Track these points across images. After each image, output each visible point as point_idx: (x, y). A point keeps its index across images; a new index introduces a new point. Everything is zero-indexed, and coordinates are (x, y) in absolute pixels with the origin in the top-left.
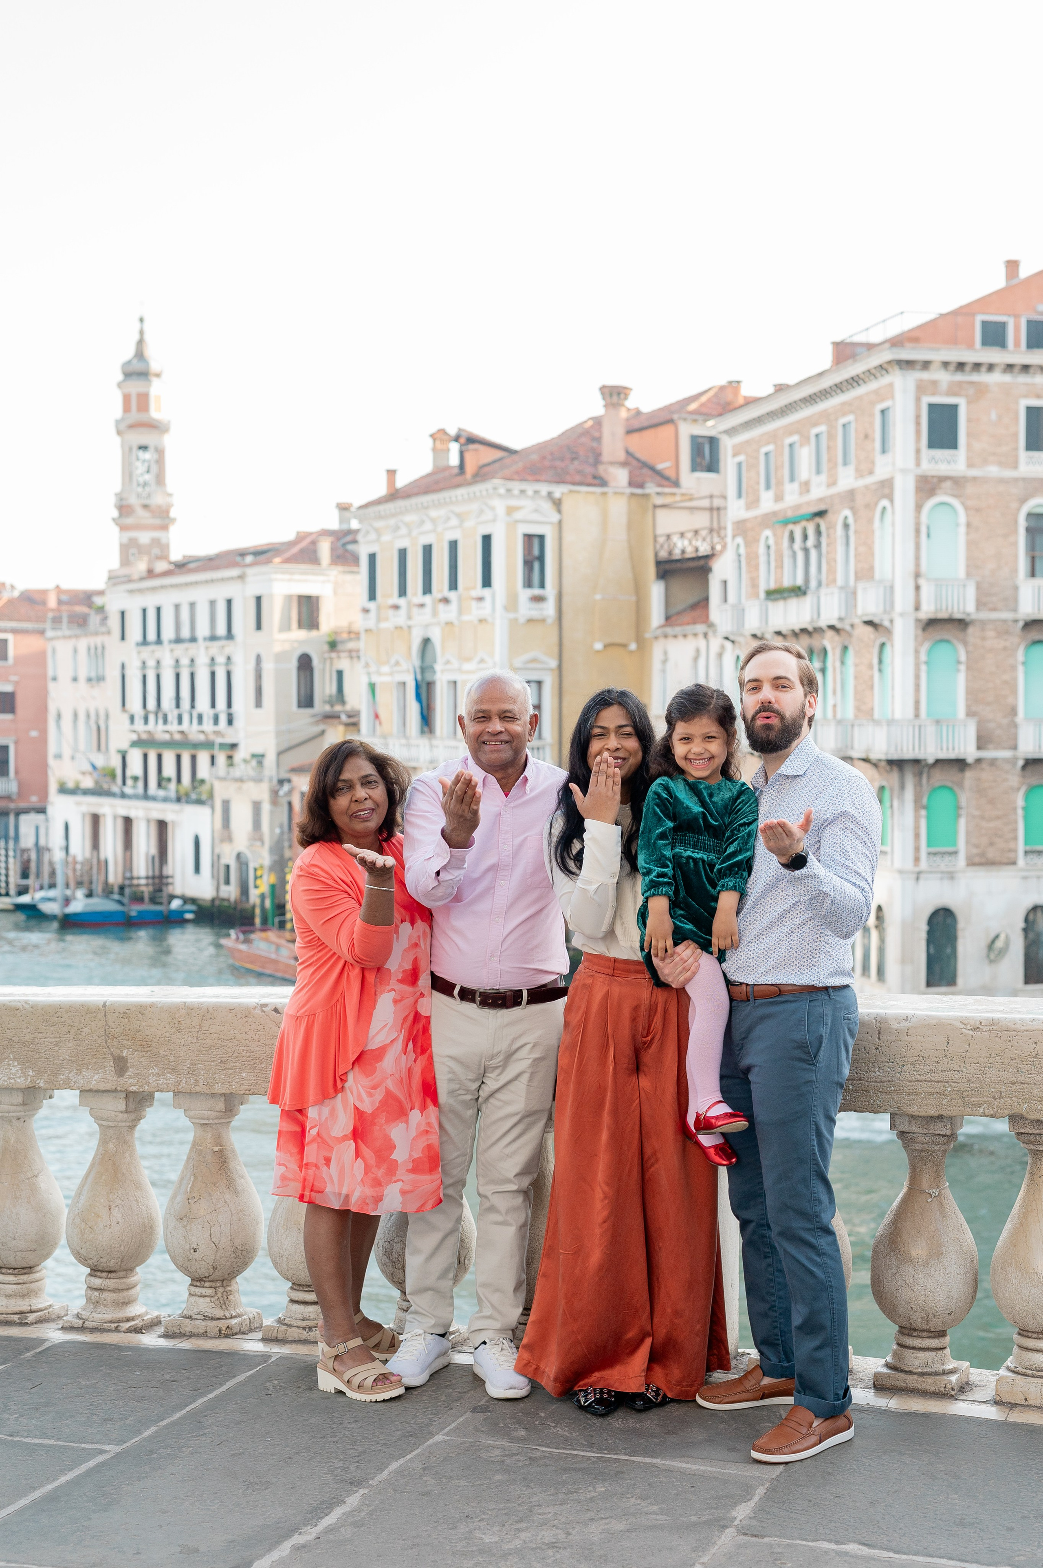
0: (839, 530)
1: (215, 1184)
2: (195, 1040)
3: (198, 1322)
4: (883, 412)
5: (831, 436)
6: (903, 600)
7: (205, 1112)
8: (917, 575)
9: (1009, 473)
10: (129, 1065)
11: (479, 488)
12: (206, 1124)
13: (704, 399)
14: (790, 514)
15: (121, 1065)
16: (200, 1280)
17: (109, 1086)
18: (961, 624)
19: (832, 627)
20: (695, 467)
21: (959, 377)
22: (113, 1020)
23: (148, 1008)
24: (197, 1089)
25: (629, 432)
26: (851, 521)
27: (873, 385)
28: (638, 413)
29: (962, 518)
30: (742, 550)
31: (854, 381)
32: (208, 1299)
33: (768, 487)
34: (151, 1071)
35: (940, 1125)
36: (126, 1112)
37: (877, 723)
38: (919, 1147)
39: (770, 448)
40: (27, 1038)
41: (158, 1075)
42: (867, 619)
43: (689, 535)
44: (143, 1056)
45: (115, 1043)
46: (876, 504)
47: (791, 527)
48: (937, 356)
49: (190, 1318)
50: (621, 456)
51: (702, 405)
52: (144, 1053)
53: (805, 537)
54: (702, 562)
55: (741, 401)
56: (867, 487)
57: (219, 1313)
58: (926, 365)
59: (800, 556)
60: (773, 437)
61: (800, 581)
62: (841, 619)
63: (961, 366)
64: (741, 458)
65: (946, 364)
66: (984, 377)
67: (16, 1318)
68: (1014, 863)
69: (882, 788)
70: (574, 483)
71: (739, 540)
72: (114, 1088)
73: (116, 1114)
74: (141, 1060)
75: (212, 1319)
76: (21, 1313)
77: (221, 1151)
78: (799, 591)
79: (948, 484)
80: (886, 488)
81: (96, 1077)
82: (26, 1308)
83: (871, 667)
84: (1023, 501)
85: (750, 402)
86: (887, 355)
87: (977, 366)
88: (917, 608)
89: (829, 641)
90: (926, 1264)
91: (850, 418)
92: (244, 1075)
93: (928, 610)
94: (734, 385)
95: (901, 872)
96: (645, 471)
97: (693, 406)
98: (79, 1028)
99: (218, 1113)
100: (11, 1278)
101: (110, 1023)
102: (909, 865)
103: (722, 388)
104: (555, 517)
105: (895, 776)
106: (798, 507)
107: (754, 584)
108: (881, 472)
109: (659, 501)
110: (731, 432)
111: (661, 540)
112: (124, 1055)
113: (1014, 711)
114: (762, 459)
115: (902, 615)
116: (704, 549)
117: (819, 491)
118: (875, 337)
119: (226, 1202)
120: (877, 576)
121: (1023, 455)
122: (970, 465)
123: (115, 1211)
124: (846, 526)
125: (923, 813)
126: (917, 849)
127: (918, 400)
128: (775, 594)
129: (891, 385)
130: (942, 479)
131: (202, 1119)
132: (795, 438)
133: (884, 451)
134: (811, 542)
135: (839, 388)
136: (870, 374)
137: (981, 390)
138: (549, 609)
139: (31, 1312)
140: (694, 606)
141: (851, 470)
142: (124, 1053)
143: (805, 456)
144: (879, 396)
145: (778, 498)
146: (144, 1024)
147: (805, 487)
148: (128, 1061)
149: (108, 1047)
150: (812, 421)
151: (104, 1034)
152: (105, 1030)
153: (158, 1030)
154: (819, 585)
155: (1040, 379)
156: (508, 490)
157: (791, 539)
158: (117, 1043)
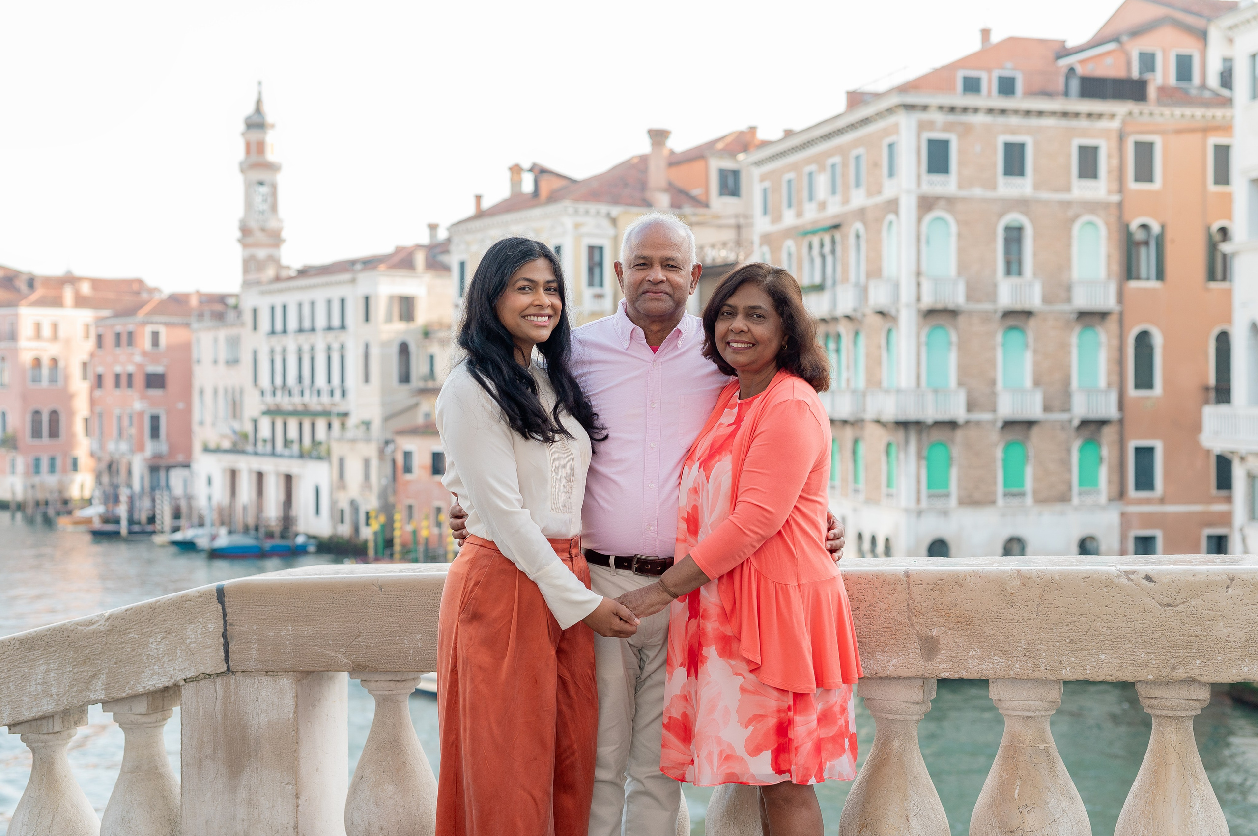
0: (852, 240)
2: (1035, 614)
4: (891, 146)
5: (845, 165)
6: (907, 294)
7: (1033, 703)
8: (919, 274)
9: (989, 194)
10: (940, 646)
11: (552, 209)
12: (1030, 717)
13: (729, 140)
14: (809, 228)
15: (930, 647)
17: (912, 672)
18: (952, 313)
19: (848, 317)
20: (722, 192)
21: (951, 118)
22: (920, 593)
25: (670, 166)
26: (862, 231)
27: (881, 124)
28: (672, 152)
29: (954, 228)
30: (768, 257)
31: (865, 121)
33: (790, 207)
34: (970, 654)
37: (887, 391)
39: (792, 175)
41: (982, 658)
42: (879, 310)
43: (719, 247)
44: (962, 635)
45: (922, 621)
46: (884, 218)
47: (809, 237)
48: (935, 100)
50: (665, 185)
51: (728, 144)
52: (962, 632)
53: (822, 245)
55: (759, 143)
56: (876, 205)
58: (925, 108)
59: (818, 261)
60: (795, 167)
61: (817, 280)
62: (855, 310)
63: (952, 109)
65: (941, 108)
66: (971, 118)
68: (993, 502)
69: (889, 445)
70: (627, 204)
71: (765, 249)
72: (920, 674)
73: (907, 705)
74: (959, 640)
78: (819, 288)
79: (942, 203)
80: (893, 206)
81: (895, 661)
83: (879, 347)
84: (1001, 215)
85: (767, 143)
86: (895, 100)
87: (965, 110)
88: (919, 299)
89: (843, 328)
91: (861, 151)
92: (1103, 657)
93: (927, 302)
94: (753, 129)
95: (907, 511)
96: (683, 196)
97: (720, 146)
98: (872, 602)
99: (1048, 704)
101: (915, 596)
102: (912, 505)
103: (741, 133)
104: (611, 231)
105: (900, 434)
106: (815, 222)
108: (889, 193)
109: (694, 220)
110: (759, 163)
112: (934, 634)
113: (993, 383)
114: (784, 186)
115: (908, 306)
116: (730, 258)
117: (834, 209)
118: (881, 87)
119: (1064, 811)
120: (885, 273)
121: (1001, 179)
122: (960, 186)
124: (858, 236)
125: (924, 463)
126: (919, 492)
127: (919, 136)
129: (896, 125)
130: (937, 199)
131: (1027, 711)
132: (814, 167)
133: (891, 176)
134: (827, 248)
135: (852, 127)
136: (880, 115)
137: (966, 130)
138: (607, 304)
141: (862, 191)
142: (935, 632)
143: (822, 182)
144: (887, 132)
145: (799, 214)
146: (962, 597)
147: (823, 206)
148: (941, 642)
149: (912, 625)
150: (829, 154)
151: (906, 610)
152: (908, 605)
153: (982, 603)
154: (834, 283)
155: (1014, 121)
156: (576, 211)
157: (810, 247)
158: (925, 620)
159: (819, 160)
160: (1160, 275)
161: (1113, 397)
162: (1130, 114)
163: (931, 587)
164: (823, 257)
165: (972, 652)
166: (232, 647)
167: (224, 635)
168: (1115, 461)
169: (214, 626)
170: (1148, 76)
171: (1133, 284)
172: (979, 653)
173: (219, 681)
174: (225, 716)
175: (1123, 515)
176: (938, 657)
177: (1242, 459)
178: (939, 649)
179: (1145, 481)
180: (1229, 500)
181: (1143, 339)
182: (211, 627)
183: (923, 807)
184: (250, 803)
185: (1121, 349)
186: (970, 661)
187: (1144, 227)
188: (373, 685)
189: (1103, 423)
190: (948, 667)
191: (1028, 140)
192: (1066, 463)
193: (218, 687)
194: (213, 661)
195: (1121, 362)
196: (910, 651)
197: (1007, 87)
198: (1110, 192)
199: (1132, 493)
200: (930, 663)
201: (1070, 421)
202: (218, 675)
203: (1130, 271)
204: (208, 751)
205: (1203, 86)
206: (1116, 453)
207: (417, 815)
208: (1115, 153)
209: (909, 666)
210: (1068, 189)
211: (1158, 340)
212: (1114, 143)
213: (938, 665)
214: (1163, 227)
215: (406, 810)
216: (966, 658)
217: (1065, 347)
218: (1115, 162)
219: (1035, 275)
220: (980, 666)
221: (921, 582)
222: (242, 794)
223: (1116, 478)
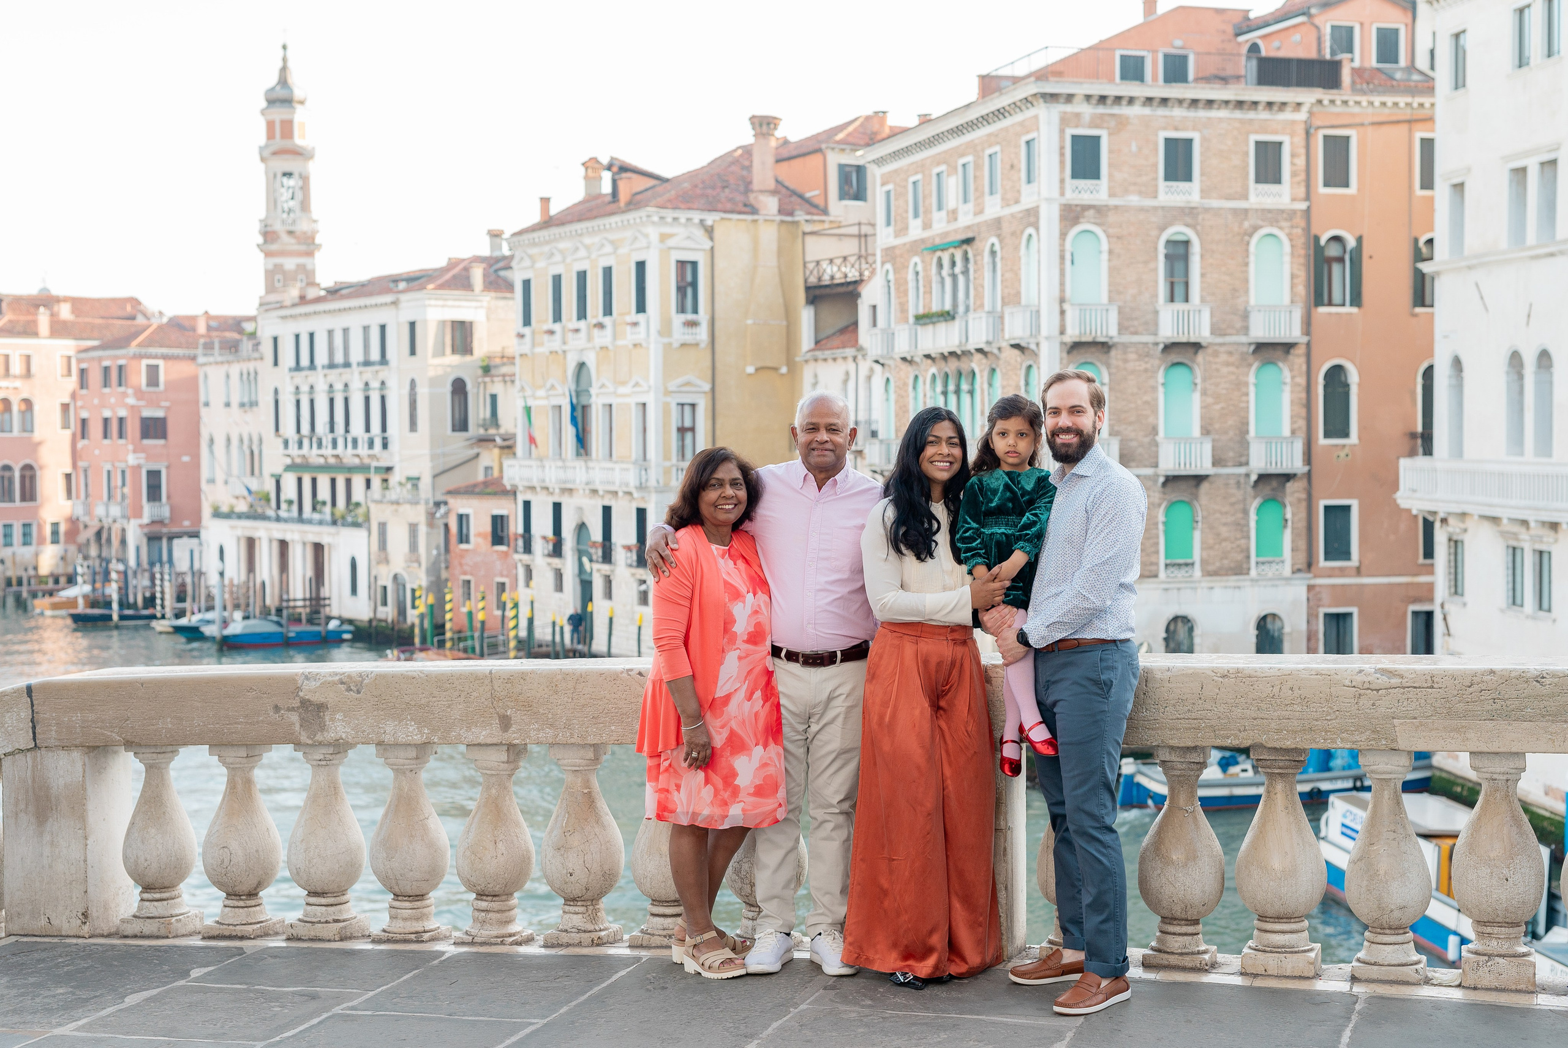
0: (986, 257)
1: (586, 820)
2: (570, 700)
3: (573, 935)
4: (1029, 143)
5: (978, 166)
6: (1049, 324)
7: (578, 760)
8: (1062, 300)
9: (1149, 203)
10: (512, 722)
11: (631, 216)
12: (578, 770)
13: (850, 129)
14: (938, 241)
15: (505, 723)
16: (574, 900)
17: (495, 740)
18: (1104, 347)
19: (980, 351)
20: (843, 195)
21: (1101, 110)
22: (498, 685)
23: (529, 675)
24: (573, 741)
25: (778, 161)
26: (997, 248)
27: (1018, 117)
28: (786, 142)
29: (1105, 246)
30: (891, 277)
31: (1000, 113)
32: (580, 916)
33: (916, 215)
34: (531, 727)
35: (1195, 755)
36: (508, 762)
38: (1178, 773)
39: (919, 177)
40: (423, 701)
41: (538, 730)
42: (1013, 342)
43: (838, 261)
44: (525, 714)
45: (501, 704)
46: (1022, 232)
47: (939, 254)
48: (1081, 89)
49: (566, 931)
50: (772, 185)
51: (849, 135)
52: (525, 712)
53: (953, 264)
54: (851, 288)
55: (887, 131)
56: (1012, 215)
57: (590, 927)
58: (1070, 98)
59: (948, 281)
60: (921, 167)
61: (948, 306)
62: (988, 343)
63: (1103, 99)
64: (890, 187)
65: (1088, 97)
66: (1124, 110)
67: (413, 936)
70: (726, 211)
71: (888, 266)
72: (498, 741)
73: (498, 763)
74: (523, 717)
75: (585, 931)
76: (417, 933)
77: (590, 793)
78: (948, 316)
79: (1091, 212)
80: (1031, 217)
81: (483, 733)
82: (420, 929)
84: (1163, 229)
85: (898, 132)
86: (1032, 89)
87: (1118, 99)
88: (1062, 332)
89: (977, 364)
90: (1185, 865)
91: (997, 148)
92: (613, 728)
93: (1073, 333)
94: (880, 115)
96: (794, 199)
97: (840, 136)
98: (468, 692)
99: (588, 761)
100: (407, 904)
101: (496, 687)
103: (868, 119)
104: (708, 245)
106: (946, 234)
107: (903, 310)
108: (1027, 201)
109: (808, 228)
110: (880, 161)
111: (811, 266)
112: (508, 713)
113: (1154, 430)
114: (910, 189)
115: (1047, 338)
116: (853, 275)
117: (966, 219)
118: (1020, 70)
120: (1023, 302)
121: (1162, 184)
122: (1112, 195)
123: (500, 845)
124: (993, 253)
127: (1062, 132)
128: (924, 319)
129: (1036, 117)
130: (1086, 208)
132: (943, 168)
133: (1029, 181)
134: (958, 269)
135: (985, 119)
136: (1017, 106)
137: (1122, 123)
138: (702, 334)
139: (425, 932)
140: (843, 331)
141: (997, 198)
143: (953, 185)
144: (1025, 127)
145: (927, 226)
146: (525, 688)
147: (953, 215)
148: (513, 719)
149: (494, 707)
150: (959, 152)
151: (490, 697)
152: (491, 693)
153: (537, 692)
154: (967, 310)
155: (1178, 112)
156: (662, 218)
157: (940, 265)
159: (949, 159)
160: (1357, 299)
161: (1299, 446)
162: (1320, 102)
163: (506, 682)
164: (954, 276)
166: (38, 730)
167: (32, 721)
168: (1302, 525)
169: (26, 714)
170: (1343, 57)
171: (1323, 310)
172: (537, 727)
173: (29, 754)
174: (34, 780)
175: (1310, 588)
176: (511, 730)
177: (1444, 521)
179: (1338, 548)
180: (1430, 570)
181: (1336, 376)
182: (23, 715)
183: (508, 835)
184: (52, 843)
185: (1309, 389)
186: (531, 732)
187: (1336, 239)
188: (141, 756)
189: (1288, 477)
190: (517, 737)
191: (1196, 136)
192: (1242, 527)
193: (29, 759)
194: (25, 741)
195: (1309, 405)
196: (493, 725)
197: (1176, 70)
198: (1293, 200)
199: (1322, 563)
200: (506, 734)
201: (1247, 475)
202: (28, 750)
203: (1319, 294)
204: (23, 807)
205: (1412, 67)
206: (1303, 514)
207: (174, 850)
208: (1303, 151)
209: (492, 736)
210: (1245, 196)
211: (1353, 377)
212: (1300, 140)
213: (511, 735)
214: (1359, 240)
216: (528, 730)
217: (1240, 386)
218: (1301, 162)
219: (1203, 300)
220: (537, 736)
221: (499, 678)
222: (47, 837)
223: (1302, 544)
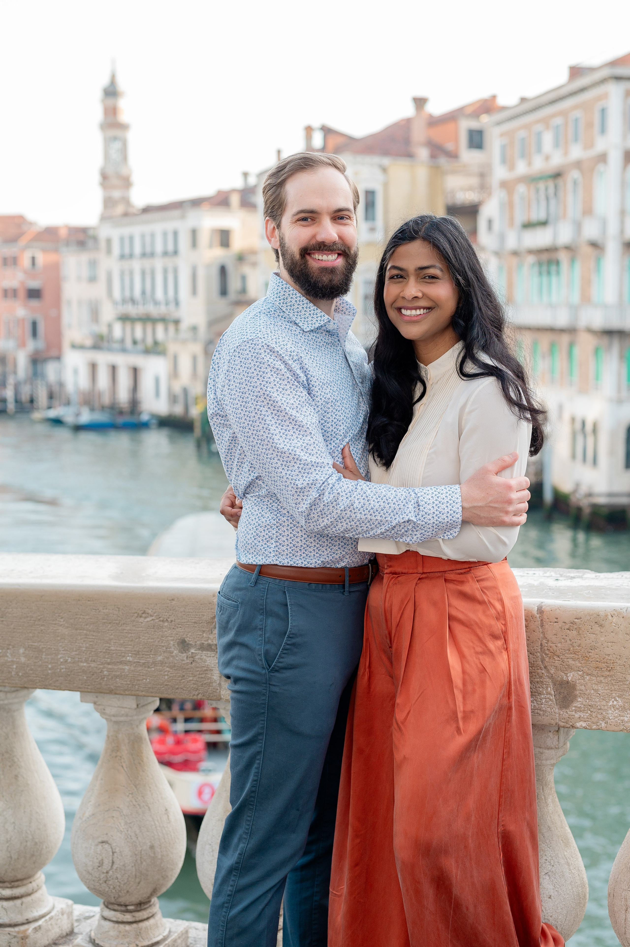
0: (570, 186)
4: (602, 110)
5: (566, 126)
6: (613, 228)
8: (623, 212)
10: (577, 693)
14: (537, 175)
15: (565, 694)
19: (566, 247)
20: (470, 147)
22: (554, 632)
23: (610, 617)
25: (429, 126)
26: (579, 179)
27: (594, 92)
28: (430, 115)
30: (504, 200)
31: (582, 90)
33: (522, 157)
34: (611, 703)
37: (596, 306)
41: (623, 709)
42: (590, 241)
43: (467, 191)
44: (601, 682)
45: (557, 663)
46: (595, 167)
47: (537, 183)
50: (426, 140)
51: (474, 110)
52: (602, 679)
53: (547, 191)
54: (473, 208)
55: (498, 107)
56: (589, 157)
59: (543, 203)
60: (525, 127)
61: (543, 217)
62: (572, 242)
64: (503, 141)
69: (597, 348)
70: (394, 156)
71: (502, 192)
74: (595, 687)
78: (542, 224)
80: (603, 158)
83: (591, 270)
85: (505, 108)
86: (606, 72)
88: (622, 233)
89: (562, 257)
91: (578, 114)
93: (629, 235)
94: (494, 97)
95: (609, 399)
96: (439, 150)
97: (468, 110)
101: (549, 635)
102: (615, 395)
103: (485, 101)
104: (382, 178)
105: (606, 341)
106: (542, 170)
107: (512, 220)
108: (599, 148)
109: (446, 168)
110: (494, 125)
111: (448, 193)
112: (570, 679)
114: (518, 143)
115: (612, 238)
116: (475, 199)
117: (557, 160)
118: (597, 62)
120: (595, 213)
124: (575, 183)
127: (626, 101)
128: (528, 226)
129: (608, 92)
133: (602, 133)
134: (551, 194)
135: (572, 95)
136: (595, 85)
138: (379, 235)
141: (579, 145)
142: (571, 676)
143: (548, 139)
144: (599, 98)
145: (530, 164)
146: (602, 639)
147: (547, 158)
148: (578, 688)
149: (545, 667)
150: (554, 116)
151: (539, 650)
152: (541, 645)
153: (625, 648)
154: (556, 220)
157: (537, 192)
158: (560, 662)
159: (546, 121)
163: (567, 626)
164: (547, 198)
165: (613, 702)
172: (621, 703)
176: (575, 705)
178: (575, 697)
183: (556, 863)
186: (610, 712)
190: (585, 717)
196: (543, 696)
200: (564, 710)
207: (29, 832)
209: (541, 713)
213: (573, 713)
215: (16, 827)
216: (606, 707)
220: (622, 718)
221: (556, 620)
